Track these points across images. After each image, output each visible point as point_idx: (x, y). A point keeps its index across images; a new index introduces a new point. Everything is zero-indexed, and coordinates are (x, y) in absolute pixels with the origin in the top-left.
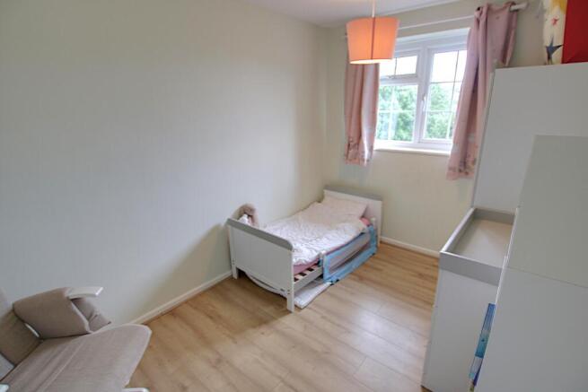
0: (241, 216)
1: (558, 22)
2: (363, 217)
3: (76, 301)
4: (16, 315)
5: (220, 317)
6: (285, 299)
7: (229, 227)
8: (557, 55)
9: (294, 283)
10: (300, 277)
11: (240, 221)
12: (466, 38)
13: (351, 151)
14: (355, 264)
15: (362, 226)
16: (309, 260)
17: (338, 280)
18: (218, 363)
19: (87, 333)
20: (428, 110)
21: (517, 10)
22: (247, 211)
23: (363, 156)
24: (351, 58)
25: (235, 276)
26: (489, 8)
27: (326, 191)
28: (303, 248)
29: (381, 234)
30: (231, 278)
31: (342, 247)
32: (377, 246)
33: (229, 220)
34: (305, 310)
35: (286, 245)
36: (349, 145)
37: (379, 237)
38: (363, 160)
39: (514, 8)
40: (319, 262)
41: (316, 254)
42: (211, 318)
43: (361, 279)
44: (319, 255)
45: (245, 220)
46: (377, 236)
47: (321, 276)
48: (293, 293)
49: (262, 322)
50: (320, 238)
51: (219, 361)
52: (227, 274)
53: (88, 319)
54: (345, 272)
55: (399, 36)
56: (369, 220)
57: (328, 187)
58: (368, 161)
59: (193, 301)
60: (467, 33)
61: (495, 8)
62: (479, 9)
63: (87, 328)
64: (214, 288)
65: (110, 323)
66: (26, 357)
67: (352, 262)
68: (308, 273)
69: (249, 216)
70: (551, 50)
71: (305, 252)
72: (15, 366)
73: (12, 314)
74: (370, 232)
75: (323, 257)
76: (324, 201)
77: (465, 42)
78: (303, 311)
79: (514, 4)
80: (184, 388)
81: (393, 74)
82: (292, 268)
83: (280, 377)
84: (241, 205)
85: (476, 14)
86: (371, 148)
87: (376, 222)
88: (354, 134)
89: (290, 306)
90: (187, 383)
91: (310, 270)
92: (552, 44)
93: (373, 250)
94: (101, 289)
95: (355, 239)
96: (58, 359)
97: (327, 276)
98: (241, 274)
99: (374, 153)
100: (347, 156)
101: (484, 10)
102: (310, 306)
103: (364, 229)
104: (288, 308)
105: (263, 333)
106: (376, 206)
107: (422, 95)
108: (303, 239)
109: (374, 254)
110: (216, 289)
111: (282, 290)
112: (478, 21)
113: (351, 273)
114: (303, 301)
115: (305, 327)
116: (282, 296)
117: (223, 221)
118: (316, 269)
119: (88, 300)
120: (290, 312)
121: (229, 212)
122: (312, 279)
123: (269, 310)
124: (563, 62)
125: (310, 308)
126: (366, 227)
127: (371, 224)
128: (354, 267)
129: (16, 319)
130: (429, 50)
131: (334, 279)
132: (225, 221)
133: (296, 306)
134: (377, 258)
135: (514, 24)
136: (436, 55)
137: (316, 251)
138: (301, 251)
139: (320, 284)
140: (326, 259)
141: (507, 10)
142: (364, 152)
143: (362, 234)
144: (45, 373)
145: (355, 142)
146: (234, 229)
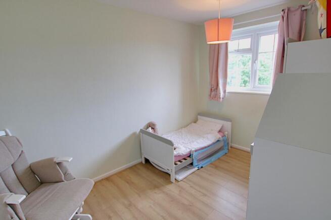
0: (148, 128)
1: (323, 16)
2: (220, 131)
3: (59, 164)
4: (31, 169)
5: (133, 183)
6: (170, 175)
7: (141, 133)
8: (324, 33)
9: (175, 166)
10: (179, 163)
11: (147, 130)
12: (278, 27)
13: (213, 93)
14: (213, 159)
15: (219, 136)
16: (184, 153)
17: (202, 167)
18: (130, 206)
19: (63, 181)
20: (258, 68)
21: (306, 10)
22: (151, 125)
23: (220, 96)
24: (207, 40)
25: (144, 162)
26: (289, 9)
27: (198, 116)
28: (181, 147)
29: (231, 142)
30: (141, 163)
31: (205, 147)
32: (228, 149)
33: (141, 130)
34: (181, 182)
35: (170, 143)
36: (211, 90)
37: (230, 144)
38: (220, 98)
39: (303, 8)
40: (190, 155)
41: (188, 150)
42: (128, 183)
43: (216, 167)
44: (190, 151)
45: (150, 130)
46: (228, 143)
47: (192, 164)
48: (174, 172)
49: (156, 187)
50: (193, 142)
51: (130, 205)
52: (139, 161)
53: (64, 175)
54: (207, 163)
55: (234, 29)
56: (223, 133)
57: (200, 114)
58: (223, 98)
59: (119, 174)
60: (278, 24)
61: (292, 9)
62: (283, 10)
63: (63, 179)
64: (131, 168)
65: (75, 178)
66: (34, 190)
67: (211, 158)
68: (184, 161)
69: (152, 128)
70: (321, 31)
71: (182, 149)
72: (29, 194)
73: (29, 169)
74: (224, 140)
75: (193, 152)
76: (197, 122)
77: (277, 29)
78: (179, 183)
79: (304, 6)
80: (110, 217)
81: (237, 49)
82: (174, 157)
83: (162, 216)
84: (148, 122)
85: (282, 13)
86: (225, 92)
87: (227, 134)
88: (214, 83)
89: (172, 179)
90: (112, 215)
91: (185, 159)
92: (321, 28)
93: (226, 151)
94: (72, 158)
95: (214, 143)
96: (48, 192)
97: (195, 164)
98: (147, 161)
99: (227, 94)
100: (210, 95)
101: (286, 11)
102: (184, 180)
103: (219, 138)
104: (172, 180)
105: (155, 193)
106: (228, 125)
107: (254, 60)
108: (183, 143)
109: (226, 154)
110: (133, 168)
111: (168, 170)
112: (283, 17)
113: (211, 164)
114: (180, 177)
115: (180, 191)
116: (168, 174)
117: (138, 131)
118: (188, 159)
119: (65, 164)
120: (172, 183)
121: (142, 126)
122: (186, 165)
123: (160, 181)
124: (327, 37)
125: (184, 181)
126: (221, 137)
127: (225, 136)
128: (212, 160)
129: (31, 171)
130: (258, 34)
131: (200, 166)
132: (139, 130)
133: (175, 179)
134: (228, 156)
135: (305, 18)
136: (262, 37)
137: (189, 149)
138: (180, 148)
139: (191, 169)
140: (195, 154)
141: (300, 10)
142: (220, 93)
143: (218, 141)
144: (42, 197)
145: (215, 87)
146: (144, 135)
